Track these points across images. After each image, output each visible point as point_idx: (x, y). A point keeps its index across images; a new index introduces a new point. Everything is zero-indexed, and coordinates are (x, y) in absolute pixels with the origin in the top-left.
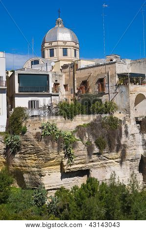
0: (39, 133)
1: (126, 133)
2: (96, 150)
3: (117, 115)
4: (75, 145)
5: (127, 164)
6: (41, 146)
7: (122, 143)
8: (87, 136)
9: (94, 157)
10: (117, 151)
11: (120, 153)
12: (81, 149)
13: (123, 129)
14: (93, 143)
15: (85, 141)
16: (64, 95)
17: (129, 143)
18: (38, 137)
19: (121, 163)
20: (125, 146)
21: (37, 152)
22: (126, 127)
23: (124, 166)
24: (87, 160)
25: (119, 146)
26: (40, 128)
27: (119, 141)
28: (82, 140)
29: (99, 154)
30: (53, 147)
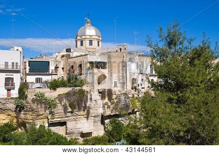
0: (34, 98)
1: (91, 99)
2: (70, 110)
3: (85, 88)
4: (55, 106)
5: (91, 119)
6: (34, 106)
7: (87, 105)
8: (65, 101)
9: (69, 114)
10: (84, 111)
11: (86, 111)
12: (59, 109)
13: (89, 97)
14: (68, 105)
15: (63, 104)
16: (61, 74)
17: (92, 106)
18: (33, 101)
19: (87, 118)
20: (89, 108)
21: (32, 110)
22: (91, 95)
23: (89, 120)
24: (64, 116)
25: (85, 107)
26: (35, 95)
27: (85, 105)
28: (61, 103)
29: (72, 112)
30: (41, 107)
